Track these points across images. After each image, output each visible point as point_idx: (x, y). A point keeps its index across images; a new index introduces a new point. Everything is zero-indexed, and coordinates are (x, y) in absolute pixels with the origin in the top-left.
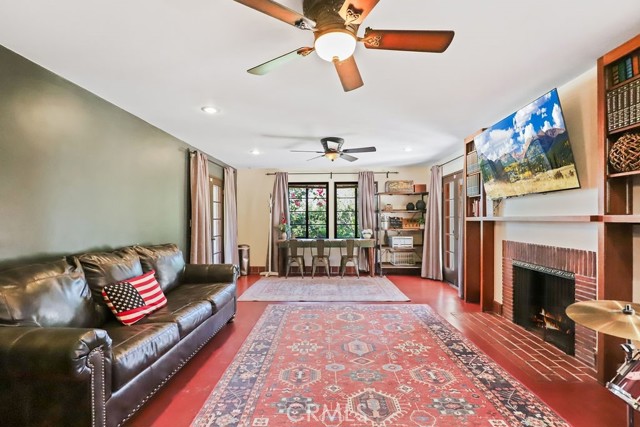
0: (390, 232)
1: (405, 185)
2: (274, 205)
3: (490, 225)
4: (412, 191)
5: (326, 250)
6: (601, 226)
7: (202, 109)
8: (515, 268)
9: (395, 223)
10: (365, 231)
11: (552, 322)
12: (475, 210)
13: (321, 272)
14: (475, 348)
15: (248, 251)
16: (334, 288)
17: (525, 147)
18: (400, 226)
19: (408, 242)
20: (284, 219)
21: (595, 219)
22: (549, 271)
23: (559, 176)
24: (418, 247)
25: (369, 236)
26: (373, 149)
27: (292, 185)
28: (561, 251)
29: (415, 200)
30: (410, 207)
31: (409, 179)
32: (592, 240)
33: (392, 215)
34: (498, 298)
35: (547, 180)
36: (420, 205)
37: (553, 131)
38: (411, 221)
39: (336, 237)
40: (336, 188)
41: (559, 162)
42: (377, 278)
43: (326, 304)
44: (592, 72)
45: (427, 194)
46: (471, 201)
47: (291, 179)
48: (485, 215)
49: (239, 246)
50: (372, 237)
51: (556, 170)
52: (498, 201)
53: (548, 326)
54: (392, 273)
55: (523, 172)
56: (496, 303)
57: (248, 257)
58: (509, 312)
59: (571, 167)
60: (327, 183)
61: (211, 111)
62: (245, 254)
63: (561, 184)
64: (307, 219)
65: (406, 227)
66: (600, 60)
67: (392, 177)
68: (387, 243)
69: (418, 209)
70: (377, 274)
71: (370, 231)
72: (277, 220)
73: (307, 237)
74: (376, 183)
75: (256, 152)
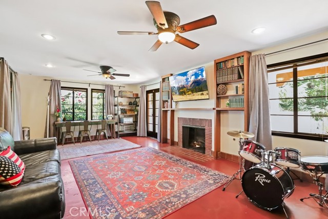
0: (121, 116)
1: (129, 93)
2: (50, 100)
3: (173, 112)
4: (132, 96)
5: (89, 126)
6: (215, 111)
7: (42, 35)
8: (183, 127)
9: (124, 111)
10: (109, 116)
11: (198, 145)
12: (165, 106)
13: (86, 139)
14: (180, 158)
15: (29, 131)
16: (98, 146)
17: (190, 83)
18: (126, 113)
19: (130, 120)
20: (58, 110)
21: (214, 109)
22: (196, 127)
23: (202, 94)
24: (136, 122)
25: (111, 118)
26: (128, 75)
27: (63, 88)
28: (201, 120)
29: (133, 101)
30: (130, 104)
31: (131, 91)
32: (212, 116)
33: (122, 108)
34: (176, 139)
35: (197, 96)
36: (135, 103)
37: (202, 79)
38: (131, 110)
39: (92, 119)
40: (92, 92)
41: (203, 89)
42: (117, 139)
43: (103, 155)
44: (213, 63)
45: (139, 98)
46: (164, 102)
47: (63, 85)
48: (171, 108)
49: (23, 128)
50: (113, 119)
51: (201, 92)
52: (177, 102)
53: (197, 146)
54: (124, 136)
55: (188, 92)
56: (175, 142)
57: (29, 135)
58: (181, 144)
59: (207, 92)
60: (87, 89)
61: (49, 37)
62: (26, 133)
63: (203, 97)
64: (73, 109)
65: (128, 114)
66: (215, 61)
67: (122, 89)
68: (120, 121)
69: (134, 104)
70: (117, 137)
71: (112, 115)
72: (53, 110)
73: (73, 120)
74: (114, 91)
75: (50, 66)
